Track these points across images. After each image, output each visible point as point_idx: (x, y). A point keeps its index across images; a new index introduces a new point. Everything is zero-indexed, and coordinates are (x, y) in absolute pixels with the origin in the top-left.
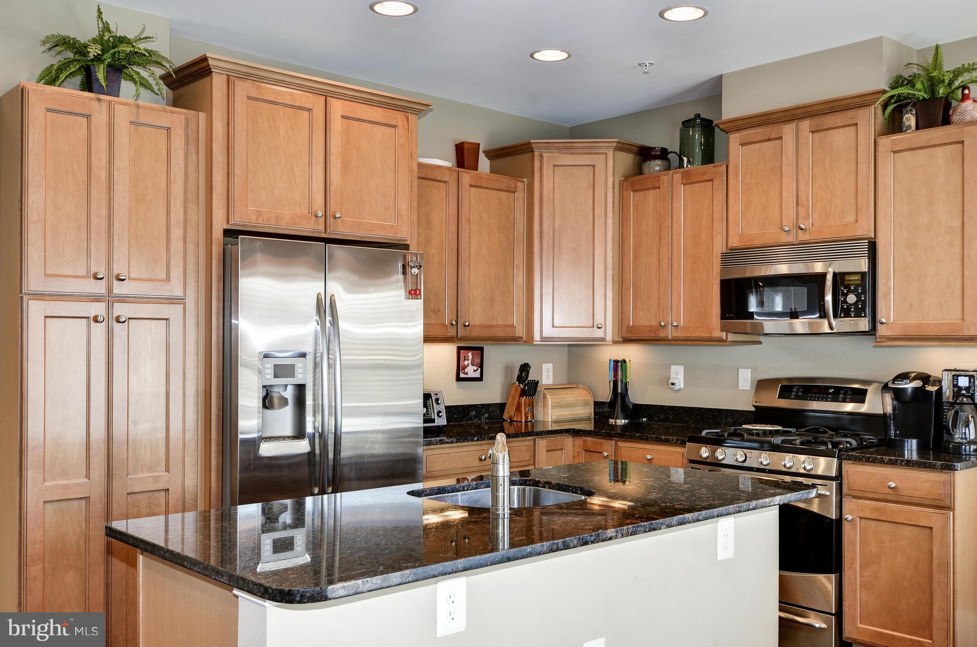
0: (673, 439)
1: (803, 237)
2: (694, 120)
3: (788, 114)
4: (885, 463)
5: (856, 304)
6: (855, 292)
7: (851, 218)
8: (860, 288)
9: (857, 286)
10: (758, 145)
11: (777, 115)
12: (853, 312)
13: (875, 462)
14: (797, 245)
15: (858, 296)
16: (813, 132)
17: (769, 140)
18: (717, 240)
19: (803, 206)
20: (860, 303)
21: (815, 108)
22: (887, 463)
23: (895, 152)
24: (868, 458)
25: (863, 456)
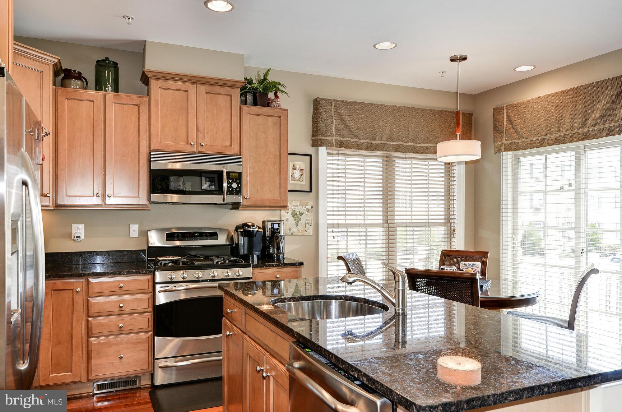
0: (143, 271)
1: (201, 149)
2: (105, 60)
3: (192, 78)
4: (274, 266)
5: (236, 189)
6: (236, 182)
7: (228, 143)
8: (238, 180)
9: (236, 179)
10: (171, 91)
11: (185, 77)
12: (234, 192)
13: (269, 267)
14: (197, 153)
15: (238, 184)
16: (206, 93)
17: (179, 90)
18: (143, 143)
19: (201, 132)
20: (238, 188)
21: (209, 80)
22: (275, 266)
23: (250, 114)
24: (266, 265)
25: (264, 265)
